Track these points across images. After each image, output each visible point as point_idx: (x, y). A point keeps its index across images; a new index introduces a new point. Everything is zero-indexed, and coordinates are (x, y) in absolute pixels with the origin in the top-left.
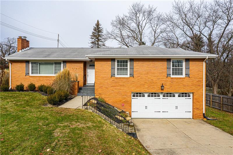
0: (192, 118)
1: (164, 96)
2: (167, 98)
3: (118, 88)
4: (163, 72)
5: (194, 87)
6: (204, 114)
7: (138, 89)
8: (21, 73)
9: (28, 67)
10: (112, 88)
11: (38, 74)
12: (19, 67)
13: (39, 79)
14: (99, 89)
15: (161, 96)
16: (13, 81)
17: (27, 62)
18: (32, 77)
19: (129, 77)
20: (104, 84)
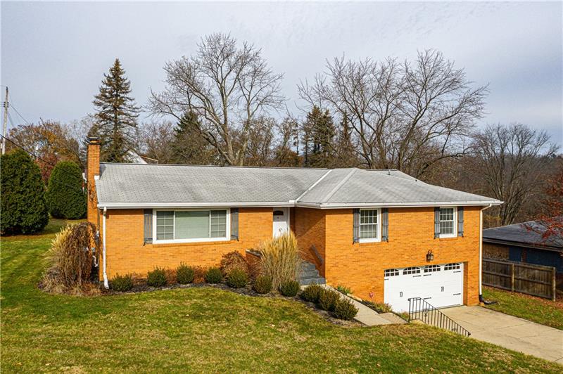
0: (462, 304)
1: (426, 271)
2: (430, 273)
3: (364, 263)
4: (429, 231)
5: (468, 253)
6: (480, 296)
7: (394, 264)
8: (132, 238)
9: (148, 224)
10: (355, 264)
11: (172, 239)
12: (127, 224)
13: (177, 250)
14: (333, 268)
15: (422, 271)
16: (110, 259)
17: (148, 211)
18: (159, 246)
19: (380, 241)
20: (342, 258)
